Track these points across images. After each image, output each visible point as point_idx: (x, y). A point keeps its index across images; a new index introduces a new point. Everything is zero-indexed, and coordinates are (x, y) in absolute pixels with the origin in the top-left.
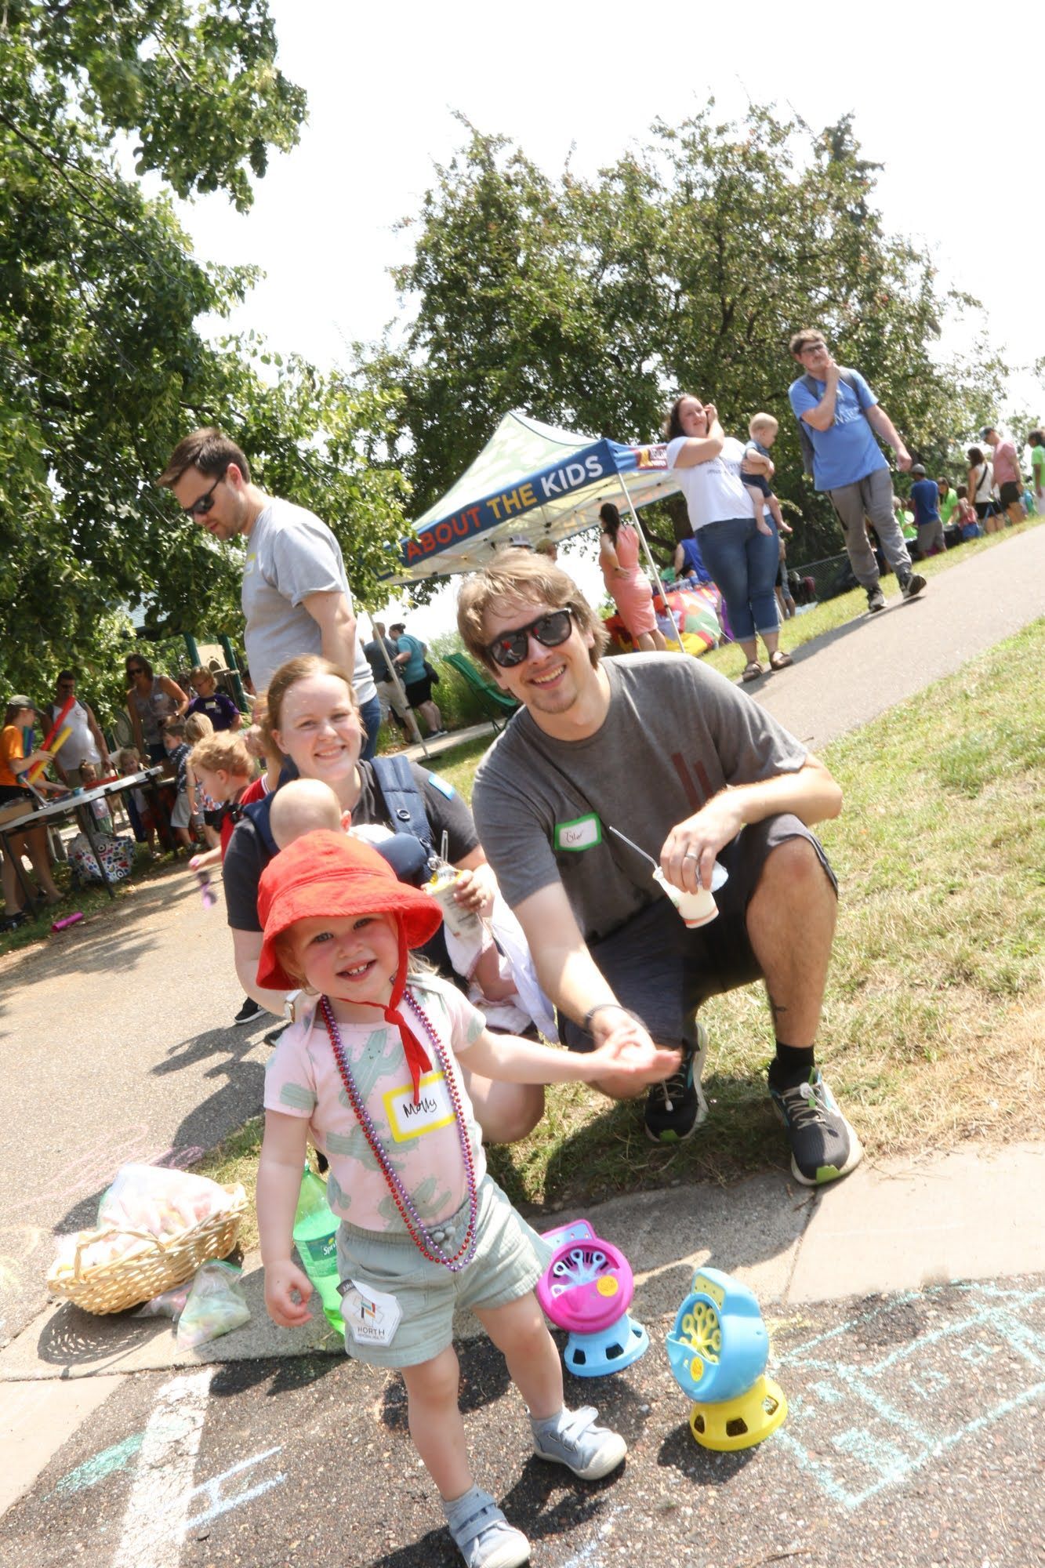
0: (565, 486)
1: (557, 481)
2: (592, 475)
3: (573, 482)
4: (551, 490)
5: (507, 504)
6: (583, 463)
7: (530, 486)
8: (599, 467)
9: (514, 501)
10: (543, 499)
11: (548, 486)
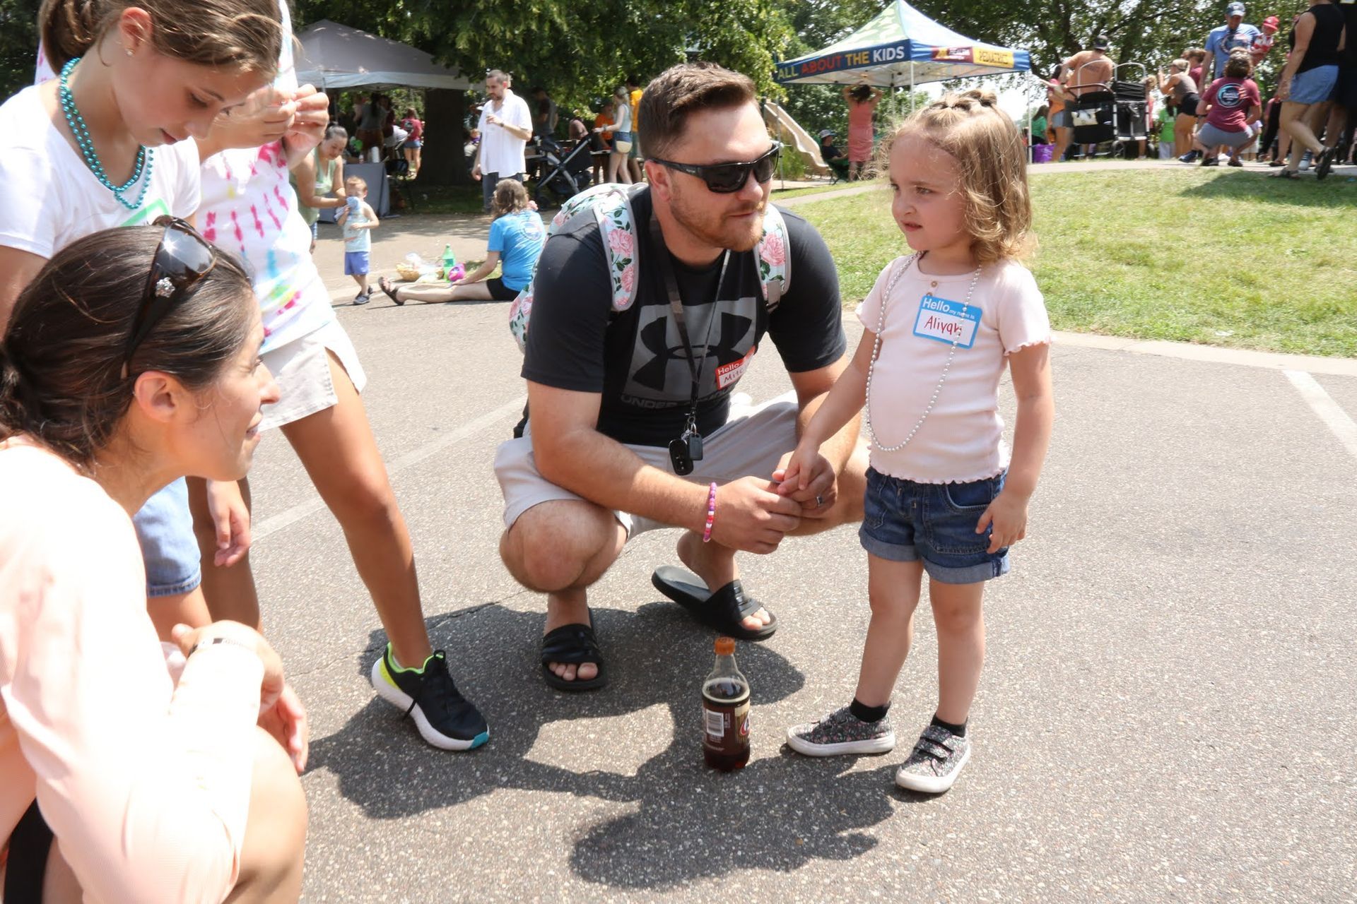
0: (884, 60)
1: (881, 55)
2: (899, 57)
3: (889, 59)
4: (876, 59)
5: (855, 59)
6: (896, 49)
7: (867, 52)
8: (902, 53)
9: (859, 58)
10: (872, 63)
11: (876, 56)
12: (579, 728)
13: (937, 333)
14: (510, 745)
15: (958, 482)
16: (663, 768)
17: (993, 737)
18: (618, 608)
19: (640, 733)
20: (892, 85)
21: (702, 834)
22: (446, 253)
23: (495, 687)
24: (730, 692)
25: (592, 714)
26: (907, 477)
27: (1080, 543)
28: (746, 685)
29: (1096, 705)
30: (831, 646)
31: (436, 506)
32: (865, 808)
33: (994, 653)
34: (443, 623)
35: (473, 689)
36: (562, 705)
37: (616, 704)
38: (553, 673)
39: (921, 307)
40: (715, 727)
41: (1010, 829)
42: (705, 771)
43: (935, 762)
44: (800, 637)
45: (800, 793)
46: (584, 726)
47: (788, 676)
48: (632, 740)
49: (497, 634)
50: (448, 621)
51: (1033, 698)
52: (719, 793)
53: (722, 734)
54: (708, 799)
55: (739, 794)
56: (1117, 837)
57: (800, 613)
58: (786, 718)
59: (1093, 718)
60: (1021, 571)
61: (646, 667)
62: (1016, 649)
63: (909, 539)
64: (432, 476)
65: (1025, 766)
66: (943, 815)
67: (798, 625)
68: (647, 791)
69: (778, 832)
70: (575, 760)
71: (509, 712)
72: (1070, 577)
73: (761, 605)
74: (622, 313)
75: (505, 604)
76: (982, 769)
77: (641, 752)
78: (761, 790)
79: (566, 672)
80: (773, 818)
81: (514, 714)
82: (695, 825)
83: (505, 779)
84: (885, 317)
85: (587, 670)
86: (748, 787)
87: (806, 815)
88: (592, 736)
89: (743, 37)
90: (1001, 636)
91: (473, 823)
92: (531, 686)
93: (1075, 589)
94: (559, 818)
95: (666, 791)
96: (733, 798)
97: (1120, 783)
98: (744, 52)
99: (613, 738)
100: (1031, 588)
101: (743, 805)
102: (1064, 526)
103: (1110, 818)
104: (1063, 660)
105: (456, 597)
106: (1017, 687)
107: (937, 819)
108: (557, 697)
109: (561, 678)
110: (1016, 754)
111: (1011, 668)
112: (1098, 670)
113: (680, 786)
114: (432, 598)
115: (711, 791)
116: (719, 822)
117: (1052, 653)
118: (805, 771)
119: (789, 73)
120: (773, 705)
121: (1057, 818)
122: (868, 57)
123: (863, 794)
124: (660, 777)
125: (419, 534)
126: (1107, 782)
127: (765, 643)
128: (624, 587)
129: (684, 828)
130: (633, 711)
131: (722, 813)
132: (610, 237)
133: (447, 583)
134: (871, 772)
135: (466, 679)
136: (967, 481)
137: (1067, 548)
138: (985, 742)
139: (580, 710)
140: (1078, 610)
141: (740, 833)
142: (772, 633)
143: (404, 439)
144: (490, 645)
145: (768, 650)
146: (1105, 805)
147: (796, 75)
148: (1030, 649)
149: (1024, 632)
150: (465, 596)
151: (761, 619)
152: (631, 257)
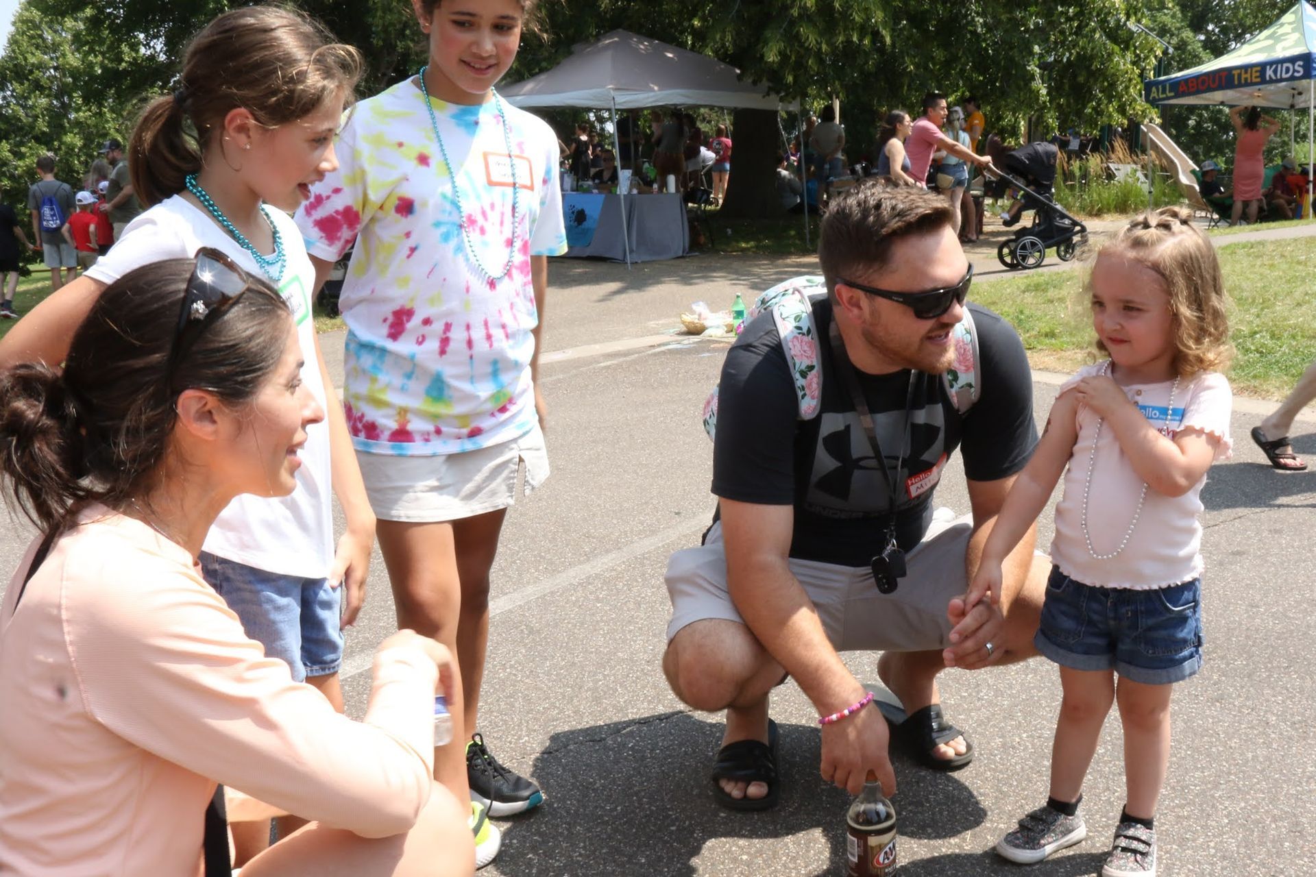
0: (1279, 77)
1: (1275, 72)
2: (1296, 75)
3: (1284, 76)
4: (1270, 76)
5: (1244, 76)
6: (1294, 65)
7: (1259, 68)
8: (1301, 70)
9: (1248, 75)
10: (1263, 81)
11: (1269, 72)
12: (734, 849)
14: (660, 859)
19: (794, 859)
20: (1292, 106)
22: (736, 303)
23: (662, 800)
24: (873, 819)
25: (753, 834)
31: (655, 602)
33: (1201, 805)
34: (628, 729)
35: (640, 800)
36: (725, 823)
37: (779, 827)
38: (722, 790)
44: (995, 770)
46: (739, 847)
47: (968, 813)
48: (784, 866)
49: (680, 745)
50: (634, 728)
51: (1224, 858)
57: (1004, 745)
60: (1269, 716)
61: (823, 790)
62: (1227, 803)
64: (660, 568)
67: (997, 759)
71: (669, 826)
73: (961, 734)
74: (809, 421)
79: (733, 790)
81: (673, 828)
85: (756, 790)
88: (745, 857)
89: (1105, 48)
90: (1216, 786)
92: (699, 801)
98: (1107, 68)
99: (764, 861)
100: (1273, 736)
104: (1275, 820)
105: (649, 702)
106: (1212, 844)
108: (722, 815)
109: (729, 795)
111: (1214, 823)
114: (625, 702)
117: (1267, 811)
119: (1164, 91)
120: (940, 842)
122: (1259, 73)
125: (630, 631)
127: (956, 775)
130: (793, 834)
132: (790, 345)
133: (644, 687)
135: (636, 789)
139: (741, 829)
142: (967, 764)
143: (642, 523)
144: (670, 756)
145: (956, 781)
147: (1172, 94)
148: (1243, 805)
149: (1244, 785)
150: (659, 702)
151: (955, 749)
152: (815, 363)
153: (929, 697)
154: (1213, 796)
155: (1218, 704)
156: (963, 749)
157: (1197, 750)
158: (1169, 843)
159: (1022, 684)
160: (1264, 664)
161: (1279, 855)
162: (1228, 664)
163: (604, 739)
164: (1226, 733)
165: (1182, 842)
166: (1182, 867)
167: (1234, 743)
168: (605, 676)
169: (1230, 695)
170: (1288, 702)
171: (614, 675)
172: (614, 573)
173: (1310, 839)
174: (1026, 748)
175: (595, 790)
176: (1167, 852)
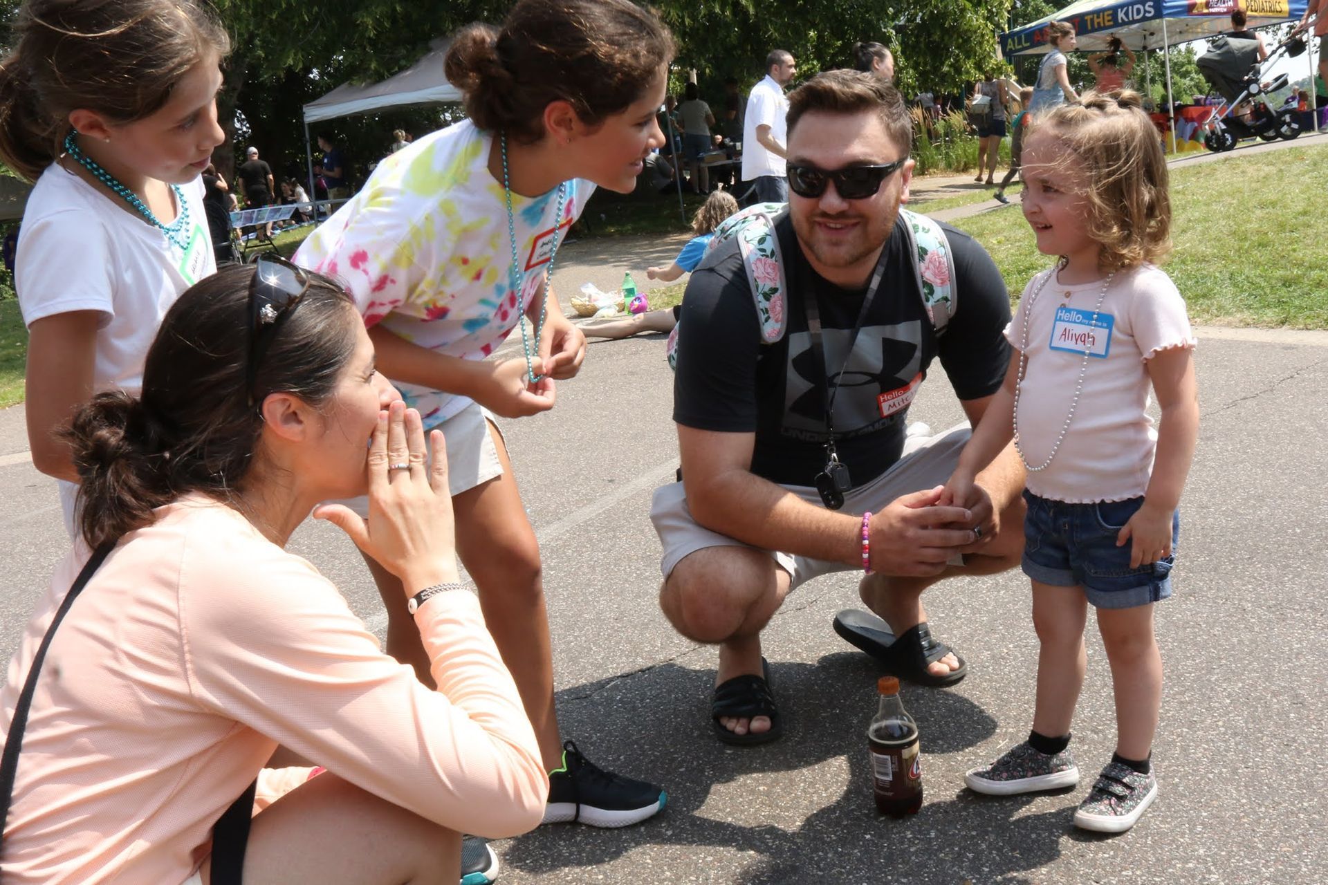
0: (1131, 19)
1: (1126, 14)
2: (1147, 15)
3: (1136, 17)
4: (1122, 19)
5: (1096, 20)
6: (1144, 6)
7: (1110, 12)
8: (1152, 10)
9: (1101, 20)
10: (1116, 24)
11: (1121, 15)
12: (748, 782)
13: (1070, 344)
14: (676, 798)
15: (1108, 501)
16: (833, 816)
17: (1185, 776)
18: (798, 660)
19: (812, 784)
20: (1145, 48)
21: (868, 878)
22: (626, 281)
23: (664, 745)
24: (898, 733)
25: (763, 768)
26: (1057, 498)
27: (1315, 569)
28: (914, 726)
29: (1304, 740)
30: (1023, 690)
31: (609, 564)
32: (1040, 849)
33: (1200, 690)
34: (612, 685)
35: (641, 747)
36: (732, 759)
37: (789, 756)
38: (725, 728)
39: (1056, 320)
40: (882, 770)
41: (1191, 865)
42: (876, 818)
43: (1113, 801)
44: (991, 681)
45: (973, 837)
46: (754, 779)
47: (973, 721)
48: (804, 791)
49: (669, 692)
50: (618, 683)
51: (1236, 734)
52: (888, 839)
53: (890, 778)
54: (876, 845)
55: (909, 839)
56: (1304, 869)
57: (993, 657)
58: (966, 763)
59: (1299, 753)
60: (1243, 603)
61: (824, 718)
62: (1225, 685)
63: (1065, 564)
64: (606, 532)
65: (1215, 803)
66: (1120, 854)
67: (990, 670)
68: (815, 838)
69: (947, 875)
70: (742, 812)
71: (677, 768)
72: (1297, 607)
73: (950, 649)
74: (774, 344)
75: (679, 662)
76: (1169, 807)
77: (811, 802)
78: (933, 835)
79: (737, 727)
80: (942, 861)
81: (682, 770)
82: (861, 870)
83: (669, 833)
84: (1027, 333)
85: (759, 724)
86: (920, 832)
87: (977, 857)
88: (761, 788)
90: (1210, 671)
91: (635, 875)
92: (702, 742)
93: (1301, 620)
94: (723, 869)
95: (834, 838)
96: (903, 843)
97: (1317, 817)
98: (960, 25)
99: (783, 790)
100: (1253, 620)
101: (912, 850)
102: (1300, 552)
103: (1299, 852)
104: (1274, 695)
105: (627, 656)
106: (1220, 723)
107: (1114, 857)
108: (729, 752)
109: (733, 732)
110: (1208, 791)
111: (1217, 704)
112: (1313, 704)
113: (848, 833)
114: (602, 658)
115: (881, 837)
116: (886, 866)
117: (1265, 688)
118: (981, 815)
119: (1020, 43)
121: (1242, 853)
122: (1109, 18)
123: (1039, 835)
124: (829, 825)
125: (591, 593)
126: (1302, 816)
127: (953, 689)
128: (807, 637)
129: (849, 873)
131: (890, 859)
132: (753, 267)
133: (618, 643)
134: (1050, 814)
135: (634, 738)
136: (1117, 499)
137: (1299, 576)
138: (1177, 780)
139: (751, 762)
140: (1300, 641)
141: (906, 875)
142: (961, 678)
143: (577, 493)
144: (663, 704)
145: (955, 695)
146: (1296, 839)
147: (1028, 44)
148: (1240, 685)
149: (1237, 667)
150: (637, 655)
151: (949, 665)
152: (778, 285)
153: (916, 617)
154: (1209, 680)
155: (1192, 598)
156: (956, 664)
157: (1182, 641)
158: (1179, 727)
159: (996, 601)
160: (1227, 557)
161: (1287, 725)
162: (1192, 562)
163: (590, 696)
164: (1207, 623)
165: (1191, 725)
166: (1197, 747)
167: (1216, 631)
168: (576, 637)
169: (1201, 589)
170: (1259, 589)
171: (584, 635)
172: (560, 542)
173: (1313, 708)
174: (1015, 658)
175: (592, 744)
176: (1178, 736)
